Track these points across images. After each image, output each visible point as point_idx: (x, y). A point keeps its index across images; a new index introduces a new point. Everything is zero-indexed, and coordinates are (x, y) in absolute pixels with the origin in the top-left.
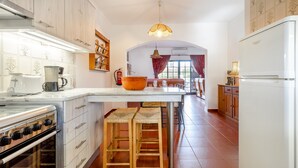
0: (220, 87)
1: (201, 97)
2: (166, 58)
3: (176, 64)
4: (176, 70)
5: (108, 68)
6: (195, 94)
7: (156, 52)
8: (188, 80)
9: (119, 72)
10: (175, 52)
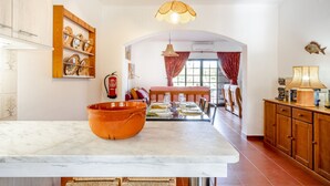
0: (267, 103)
1: (232, 112)
2: (184, 55)
3: (198, 64)
4: (198, 72)
5: (92, 72)
6: (223, 105)
7: (170, 47)
8: (213, 86)
9: (113, 79)
10: (196, 48)
